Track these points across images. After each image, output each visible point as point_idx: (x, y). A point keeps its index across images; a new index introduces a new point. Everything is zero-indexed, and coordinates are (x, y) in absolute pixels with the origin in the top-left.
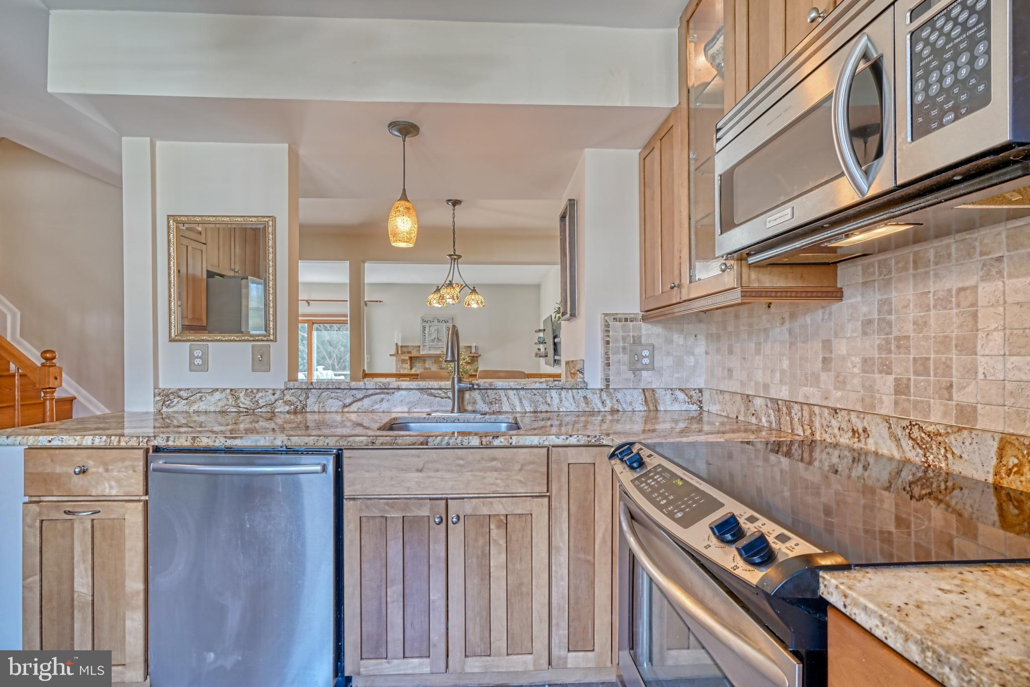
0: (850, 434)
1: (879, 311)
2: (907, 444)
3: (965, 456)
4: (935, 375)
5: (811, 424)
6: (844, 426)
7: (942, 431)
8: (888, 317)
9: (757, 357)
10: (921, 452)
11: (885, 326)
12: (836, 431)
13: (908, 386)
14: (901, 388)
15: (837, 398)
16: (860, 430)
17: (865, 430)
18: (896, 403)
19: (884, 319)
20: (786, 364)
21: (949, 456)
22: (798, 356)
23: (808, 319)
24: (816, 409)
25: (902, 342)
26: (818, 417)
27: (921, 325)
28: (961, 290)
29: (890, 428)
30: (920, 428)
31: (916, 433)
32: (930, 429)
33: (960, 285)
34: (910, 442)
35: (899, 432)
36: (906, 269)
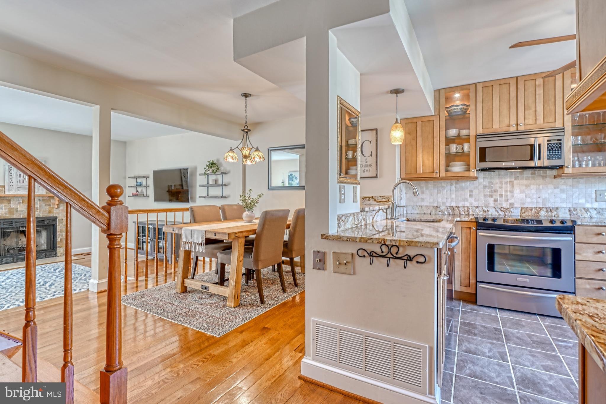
0: (483, 212)
1: (489, 184)
2: (500, 212)
3: (514, 212)
4: (504, 197)
5: (468, 211)
6: (481, 210)
7: (509, 208)
8: (491, 185)
9: (439, 195)
10: (504, 213)
11: (490, 187)
12: (478, 212)
13: (497, 200)
14: (495, 200)
15: (476, 204)
16: (486, 210)
17: (488, 210)
18: (494, 204)
19: (491, 186)
20: (453, 196)
21: (511, 212)
22: (459, 194)
23: (463, 184)
24: (470, 208)
25: (495, 191)
26: (471, 209)
27: (501, 188)
28: (510, 181)
29: (495, 209)
30: (503, 208)
31: (502, 209)
32: (506, 208)
33: (510, 180)
34: (501, 211)
35: (498, 210)
36: (496, 176)
